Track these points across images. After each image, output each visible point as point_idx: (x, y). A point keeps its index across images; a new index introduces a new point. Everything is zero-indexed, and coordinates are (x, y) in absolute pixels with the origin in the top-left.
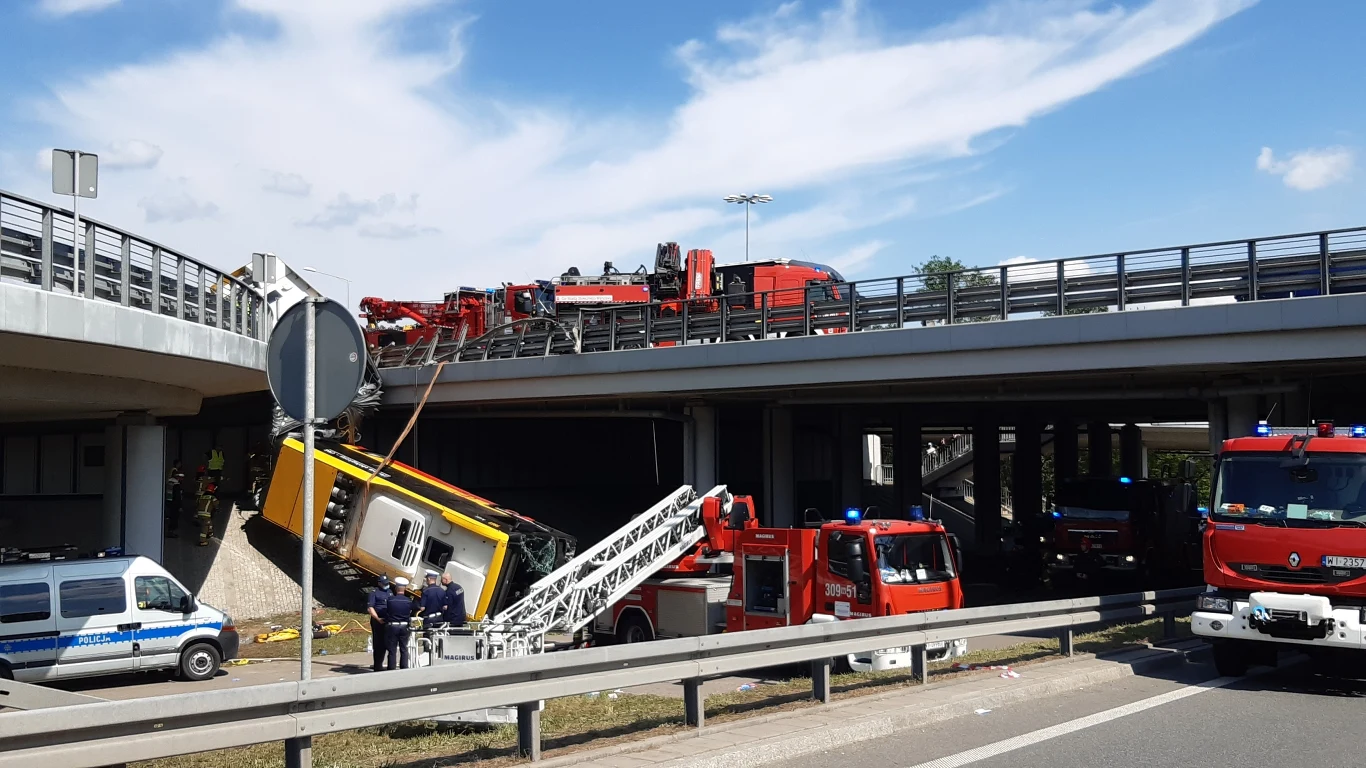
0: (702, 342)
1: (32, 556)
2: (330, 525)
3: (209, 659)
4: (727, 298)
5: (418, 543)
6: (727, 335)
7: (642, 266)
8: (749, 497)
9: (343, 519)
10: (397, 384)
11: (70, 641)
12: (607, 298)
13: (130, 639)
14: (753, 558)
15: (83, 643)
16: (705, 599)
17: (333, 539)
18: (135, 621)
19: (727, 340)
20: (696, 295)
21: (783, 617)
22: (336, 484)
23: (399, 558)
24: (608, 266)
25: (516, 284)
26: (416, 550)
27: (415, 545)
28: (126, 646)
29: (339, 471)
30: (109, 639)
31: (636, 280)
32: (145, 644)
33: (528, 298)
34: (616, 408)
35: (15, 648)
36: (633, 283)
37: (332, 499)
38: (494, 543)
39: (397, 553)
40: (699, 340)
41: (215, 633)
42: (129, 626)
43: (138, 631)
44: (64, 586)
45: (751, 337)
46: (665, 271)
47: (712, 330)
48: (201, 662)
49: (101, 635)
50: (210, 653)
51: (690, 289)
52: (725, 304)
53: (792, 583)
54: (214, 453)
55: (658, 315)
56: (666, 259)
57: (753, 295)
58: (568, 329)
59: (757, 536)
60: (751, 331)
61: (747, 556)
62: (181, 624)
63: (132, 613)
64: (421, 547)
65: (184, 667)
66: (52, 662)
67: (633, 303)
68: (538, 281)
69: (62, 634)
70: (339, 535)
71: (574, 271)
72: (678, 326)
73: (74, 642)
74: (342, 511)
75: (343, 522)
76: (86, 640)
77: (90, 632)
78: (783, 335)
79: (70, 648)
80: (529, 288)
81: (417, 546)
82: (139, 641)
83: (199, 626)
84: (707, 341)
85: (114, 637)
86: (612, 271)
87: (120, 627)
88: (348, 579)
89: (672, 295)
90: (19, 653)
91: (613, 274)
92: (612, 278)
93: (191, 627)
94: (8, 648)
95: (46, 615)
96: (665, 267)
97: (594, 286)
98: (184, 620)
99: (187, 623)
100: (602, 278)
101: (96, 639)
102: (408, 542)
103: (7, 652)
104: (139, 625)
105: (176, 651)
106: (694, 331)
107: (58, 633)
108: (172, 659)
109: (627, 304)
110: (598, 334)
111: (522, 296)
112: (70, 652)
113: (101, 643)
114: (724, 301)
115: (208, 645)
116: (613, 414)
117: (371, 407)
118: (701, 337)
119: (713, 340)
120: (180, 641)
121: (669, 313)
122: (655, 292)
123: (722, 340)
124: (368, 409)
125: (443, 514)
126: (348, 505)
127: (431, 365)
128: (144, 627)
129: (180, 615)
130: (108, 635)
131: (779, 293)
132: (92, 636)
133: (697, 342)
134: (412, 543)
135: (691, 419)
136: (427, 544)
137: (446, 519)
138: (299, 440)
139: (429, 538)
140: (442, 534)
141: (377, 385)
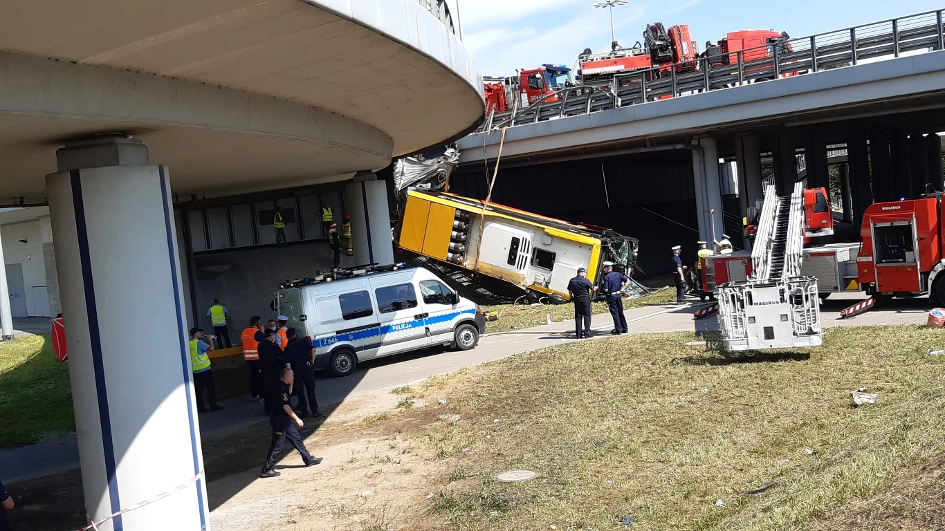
0: (693, 93)
1: (355, 272)
2: (456, 248)
3: (471, 334)
4: (708, 59)
5: (528, 252)
6: (710, 87)
7: (637, 42)
8: (823, 189)
9: (463, 242)
11: (387, 329)
12: (621, 68)
13: (423, 325)
14: (879, 225)
15: (395, 330)
16: (835, 259)
17: (459, 257)
18: (424, 312)
19: (710, 90)
20: (685, 58)
21: (914, 264)
22: (456, 218)
23: (513, 264)
24: (614, 45)
25: (527, 69)
26: (526, 257)
27: (525, 254)
28: (421, 330)
29: (457, 209)
30: (410, 326)
31: (636, 53)
32: (433, 327)
33: (540, 78)
34: (645, 146)
35: (356, 337)
36: (635, 55)
37: (454, 229)
38: (590, 247)
39: (511, 260)
40: (690, 92)
41: (473, 316)
42: (421, 316)
43: (427, 319)
44: (378, 291)
45: (729, 85)
46: (661, 43)
47: (697, 84)
48: (467, 337)
49: (405, 323)
50: (472, 331)
51: (680, 55)
52: (707, 63)
53: (920, 239)
54: (325, 210)
55: (658, 76)
56: (659, 34)
57: (728, 55)
58: (607, 91)
59: (884, 209)
60: (728, 81)
61: (875, 225)
62: (451, 312)
63: (422, 307)
64: (529, 256)
65: (457, 341)
66: (379, 345)
67: (643, 69)
68: (544, 65)
69: (382, 325)
70: (462, 253)
71: (588, 52)
72: (669, 84)
73: (390, 329)
74: (463, 237)
75: (464, 244)
76: (397, 328)
77: (399, 322)
78: (752, 81)
79: (388, 334)
80: (539, 71)
81: (527, 255)
82: (429, 326)
83: (463, 312)
84: (696, 92)
85: (413, 325)
86: (617, 48)
87: (416, 317)
88: (465, 284)
89: (665, 60)
90: (358, 340)
91: (619, 50)
92: (619, 53)
93: (458, 313)
94: (351, 337)
95: (369, 313)
96: (660, 40)
97: (605, 61)
98: (453, 309)
99: (455, 311)
100: (611, 54)
101: (403, 326)
102: (519, 253)
103: (351, 340)
104: (427, 314)
105: (452, 330)
106: (682, 86)
107: (379, 324)
108: (450, 337)
109: (638, 70)
110: (630, 92)
111: (534, 77)
112: (388, 337)
113: (406, 329)
114: (706, 61)
115: (469, 325)
116: (642, 150)
118: (692, 89)
119: (700, 91)
120: (452, 324)
121: (666, 74)
122: (655, 59)
123: (707, 90)
125: (546, 231)
126: (466, 232)
127: (495, 130)
128: (431, 316)
129: (450, 306)
130: (409, 323)
131: (747, 51)
132: (400, 325)
133: (688, 93)
134: (522, 254)
135: (700, 148)
136: (534, 253)
137: (547, 234)
138: (417, 190)
139: (535, 248)
140: (545, 244)
141: (455, 148)
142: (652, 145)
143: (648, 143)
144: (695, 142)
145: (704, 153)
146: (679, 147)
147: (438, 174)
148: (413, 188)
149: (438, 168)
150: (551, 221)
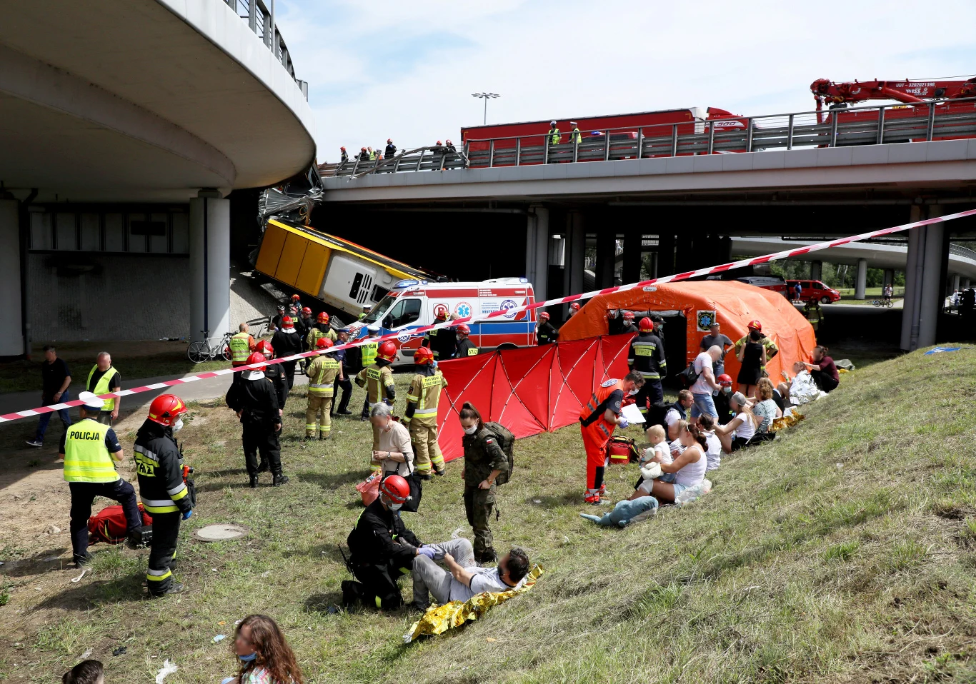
5: (368, 288)
10: (335, 187)
23: (355, 297)
26: (367, 293)
27: (366, 290)
34: (487, 207)
39: (353, 295)
64: (370, 291)
81: (368, 290)
102: (361, 288)
110: (479, 157)
116: (485, 210)
117: (318, 202)
124: (317, 203)
125: (387, 270)
134: (363, 289)
135: (534, 215)
136: (374, 289)
137: (388, 274)
138: (278, 220)
139: (376, 286)
140: (385, 283)
141: (320, 187)
142: (494, 207)
143: (490, 205)
144: (531, 210)
145: (537, 219)
146: (516, 211)
147: (300, 208)
148: (275, 217)
149: (300, 203)
150: (394, 263)
